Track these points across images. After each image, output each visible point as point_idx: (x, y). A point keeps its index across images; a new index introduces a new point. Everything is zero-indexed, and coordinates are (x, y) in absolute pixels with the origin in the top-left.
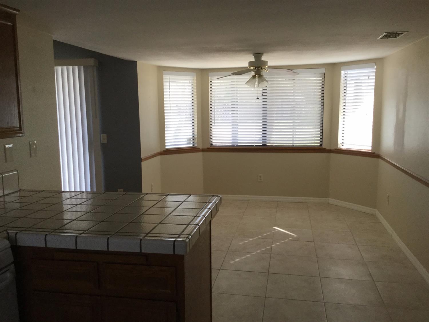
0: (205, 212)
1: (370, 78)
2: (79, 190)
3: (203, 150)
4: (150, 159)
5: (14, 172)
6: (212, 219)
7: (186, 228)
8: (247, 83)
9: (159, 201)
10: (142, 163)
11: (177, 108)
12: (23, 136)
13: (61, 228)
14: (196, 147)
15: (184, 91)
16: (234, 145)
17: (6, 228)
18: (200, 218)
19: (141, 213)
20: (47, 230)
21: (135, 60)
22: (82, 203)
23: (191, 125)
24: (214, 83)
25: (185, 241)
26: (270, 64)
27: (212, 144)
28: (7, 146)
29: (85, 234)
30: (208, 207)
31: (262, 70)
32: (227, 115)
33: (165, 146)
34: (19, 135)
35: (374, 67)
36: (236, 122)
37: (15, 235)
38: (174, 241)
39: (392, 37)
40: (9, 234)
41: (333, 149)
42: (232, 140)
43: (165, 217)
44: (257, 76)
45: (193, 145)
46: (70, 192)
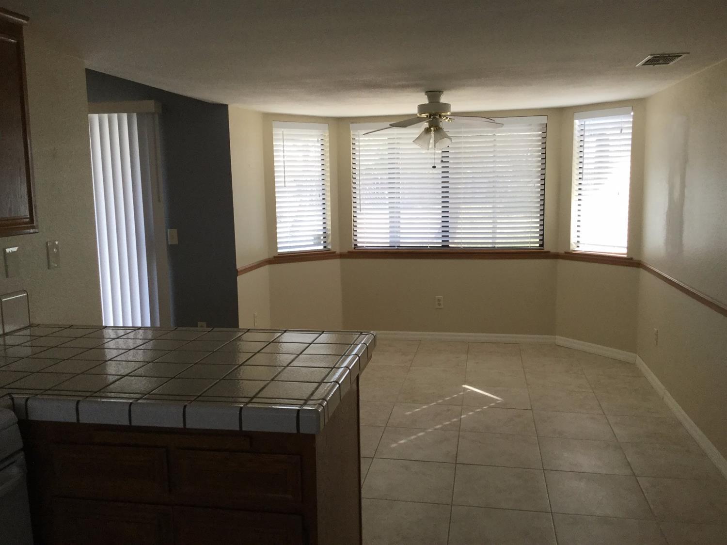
0: (349, 361)
1: (623, 132)
2: (130, 325)
3: (342, 256)
4: (251, 272)
5: (21, 294)
6: (361, 374)
7: (317, 388)
8: (416, 142)
9: (270, 343)
10: (239, 278)
11: (294, 184)
12: (35, 233)
13: (103, 390)
14: (329, 250)
15: (308, 156)
16: (395, 247)
17: (10, 391)
18: (341, 370)
19: (240, 364)
20: (80, 394)
21: (225, 103)
22: (138, 347)
23: (321, 213)
24: (359, 141)
25: (316, 410)
26: (454, 108)
27: (356, 245)
28: (8, 250)
29: (145, 399)
30: (354, 353)
31: (440, 120)
32: (380, 196)
33: (277, 248)
34: (29, 230)
35: (630, 114)
36: (397, 208)
37: (24, 403)
38: (298, 411)
39: (661, 62)
40: (15, 399)
41: (561, 253)
42: (391, 237)
43: (280, 370)
44: (432, 129)
45: (325, 247)
46: (115, 328)
